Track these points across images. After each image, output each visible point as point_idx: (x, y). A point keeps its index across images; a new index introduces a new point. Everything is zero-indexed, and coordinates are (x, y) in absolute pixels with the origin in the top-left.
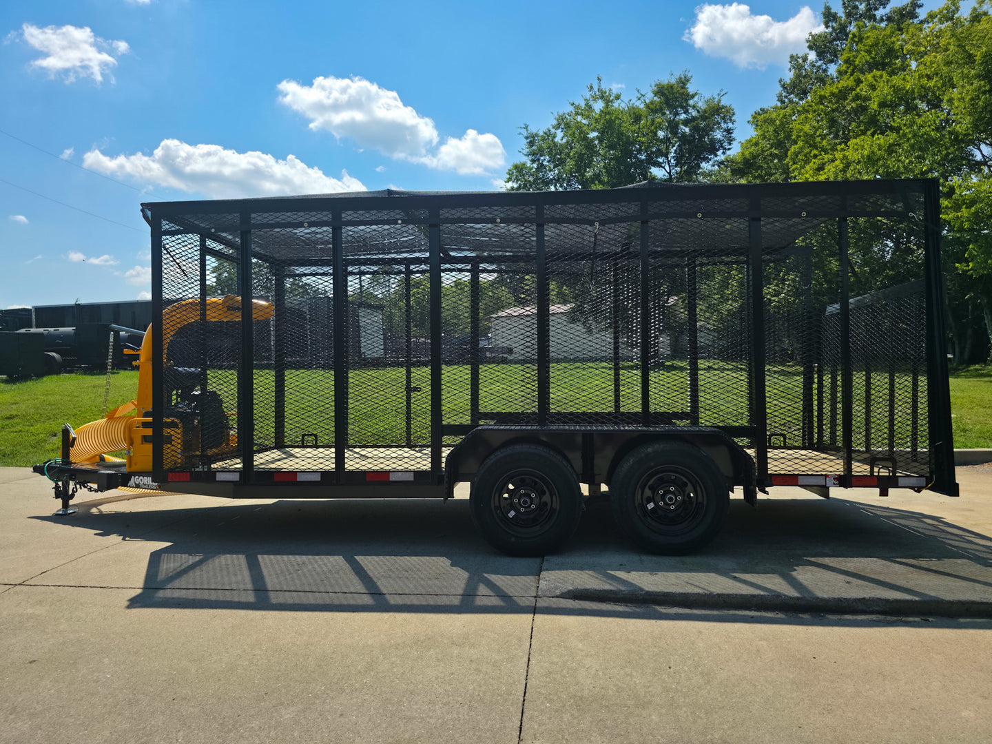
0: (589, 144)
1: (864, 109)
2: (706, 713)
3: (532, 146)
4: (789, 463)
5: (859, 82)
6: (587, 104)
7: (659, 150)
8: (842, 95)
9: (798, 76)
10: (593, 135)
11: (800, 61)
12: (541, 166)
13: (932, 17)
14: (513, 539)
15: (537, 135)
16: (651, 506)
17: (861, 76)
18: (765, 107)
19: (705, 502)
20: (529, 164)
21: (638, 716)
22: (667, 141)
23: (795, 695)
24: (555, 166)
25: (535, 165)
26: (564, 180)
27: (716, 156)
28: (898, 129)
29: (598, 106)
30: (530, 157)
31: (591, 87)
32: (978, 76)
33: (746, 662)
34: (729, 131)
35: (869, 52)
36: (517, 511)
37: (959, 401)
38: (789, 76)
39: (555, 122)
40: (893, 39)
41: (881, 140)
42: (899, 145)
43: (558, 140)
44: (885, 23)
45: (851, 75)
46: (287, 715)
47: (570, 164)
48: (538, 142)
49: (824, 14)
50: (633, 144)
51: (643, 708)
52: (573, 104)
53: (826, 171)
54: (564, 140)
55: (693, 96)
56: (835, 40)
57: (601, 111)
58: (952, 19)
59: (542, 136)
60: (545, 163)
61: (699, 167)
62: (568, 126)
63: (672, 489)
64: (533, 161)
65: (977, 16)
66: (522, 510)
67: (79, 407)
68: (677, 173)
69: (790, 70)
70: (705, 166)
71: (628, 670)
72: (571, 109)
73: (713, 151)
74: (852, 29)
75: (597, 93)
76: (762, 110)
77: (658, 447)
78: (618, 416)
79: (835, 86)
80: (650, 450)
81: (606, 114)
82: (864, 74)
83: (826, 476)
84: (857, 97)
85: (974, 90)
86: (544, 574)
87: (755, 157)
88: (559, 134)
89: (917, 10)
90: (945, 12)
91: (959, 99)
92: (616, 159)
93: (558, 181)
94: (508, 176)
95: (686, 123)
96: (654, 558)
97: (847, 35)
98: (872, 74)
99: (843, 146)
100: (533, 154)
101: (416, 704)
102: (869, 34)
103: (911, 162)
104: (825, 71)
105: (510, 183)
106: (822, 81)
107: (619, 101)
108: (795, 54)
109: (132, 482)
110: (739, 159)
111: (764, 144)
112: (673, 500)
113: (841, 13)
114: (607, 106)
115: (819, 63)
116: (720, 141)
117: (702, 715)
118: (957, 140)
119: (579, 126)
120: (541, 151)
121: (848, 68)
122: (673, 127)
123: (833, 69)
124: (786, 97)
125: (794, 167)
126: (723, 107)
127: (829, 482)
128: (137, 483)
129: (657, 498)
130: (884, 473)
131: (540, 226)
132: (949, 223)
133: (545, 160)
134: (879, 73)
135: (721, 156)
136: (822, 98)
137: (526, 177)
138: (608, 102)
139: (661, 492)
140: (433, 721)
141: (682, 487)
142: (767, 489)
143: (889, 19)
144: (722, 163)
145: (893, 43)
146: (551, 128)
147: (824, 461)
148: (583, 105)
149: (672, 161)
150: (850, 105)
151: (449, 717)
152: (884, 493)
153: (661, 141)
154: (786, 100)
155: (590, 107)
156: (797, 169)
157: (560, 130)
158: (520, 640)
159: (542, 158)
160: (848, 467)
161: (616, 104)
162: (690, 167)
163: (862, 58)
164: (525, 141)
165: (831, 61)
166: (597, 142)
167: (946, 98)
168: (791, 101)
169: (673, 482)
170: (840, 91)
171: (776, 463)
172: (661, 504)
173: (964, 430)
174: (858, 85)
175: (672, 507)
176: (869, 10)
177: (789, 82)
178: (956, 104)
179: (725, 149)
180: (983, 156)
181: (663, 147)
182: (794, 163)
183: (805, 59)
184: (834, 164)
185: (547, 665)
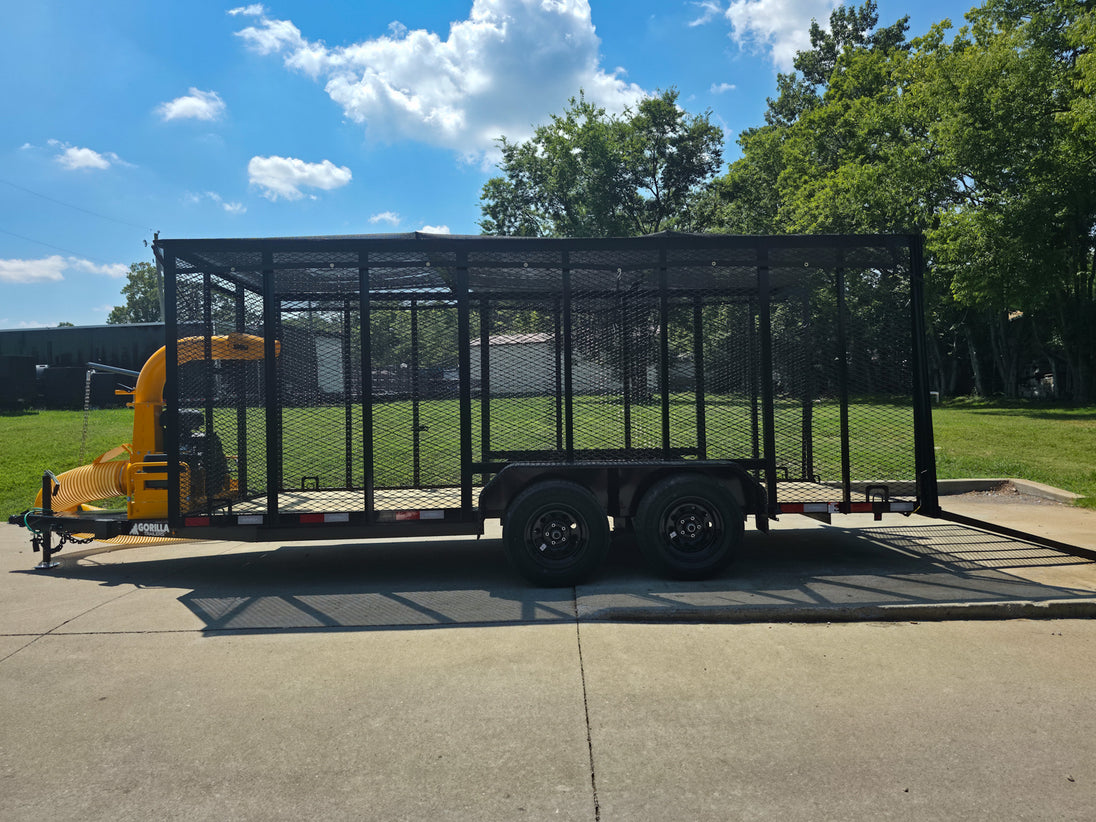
0: (571, 161)
1: (853, 135)
2: (740, 701)
3: (510, 161)
4: (796, 493)
5: (847, 107)
6: (569, 118)
7: (645, 170)
8: (831, 120)
9: (786, 96)
10: (576, 151)
11: (788, 80)
12: (520, 183)
13: (917, 43)
14: (545, 571)
15: (515, 148)
16: (673, 535)
17: (849, 102)
18: (754, 127)
19: (723, 529)
20: (507, 180)
21: (684, 706)
22: (654, 160)
23: (811, 684)
24: (536, 183)
25: (514, 182)
26: (545, 198)
27: (705, 178)
28: (885, 159)
29: (581, 121)
30: (509, 173)
31: (573, 100)
32: (961, 109)
33: (769, 662)
34: (717, 153)
35: (857, 78)
36: (549, 544)
37: (944, 434)
38: (777, 96)
39: (535, 136)
40: (881, 65)
41: (870, 169)
42: (888, 176)
43: (538, 154)
44: (872, 44)
45: (840, 100)
46: (377, 724)
47: (552, 181)
48: (517, 156)
49: (811, 33)
50: (619, 162)
51: (688, 700)
52: (554, 117)
53: (816, 197)
54: (546, 156)
55: (681, 115)
56: (822, 59)
57: (584, 126)
58: (936, 46)
59: (521, 150)
60: (525, 180)
61: (687, 189)
62: (548, 140)
63: (693, 518)
64: (512, 177)
65: (960, 45)
66: (553, 543)
67: (7, 453)
68: (664, 195)
69: (778, 89)
70: (694, 189)
71: (671, 673)
72: (553, 123)
73: (702, 173)
74: (840, 49)
75: (580, 107)
76: (751, 130)
77: (680, 479)
78: (628, 452)
79: (824, 110)
80: (672, 482)
81: (590, 129)
82: (852, 99)
83: (828, 503)
84: (846, 123)
85: (959, 123)
86: (580, 600)
87: (744, 181)
88: (540, 148)
89: (904, 32)
90: (930, 39)
91: (943, 131)
92: (601, 177)
93: (539, 199)
94: (484, 193)
95: (674, 142)
96: (677, 583)
97: (835, 55)
98: (860, 101)
99: (833, 173)
100: (512, 169)
101: (491, 708)
102: (856, 59)
103: (897, 193)
104: (813, 91)
105: (487, 199)
106: (811, 102)
107: (604, 116)
108: (782, 74)
109: (134, 530)
110: (728, 182)
111: (752, 166)
112: (693, 530)
113: (828, 30)
114: (590, 120)
115: (807, 84)
116: (708, 163)
117: (738, 702)
118: (943, 171)
119: (561, 141)
120: (519, 167)
121: (836, 92)
122: (660, 145)
123: (821, 91)
124: (773, 117)
125: (784, 191)
126: (712, 128)
127: (831, 508)
128: (141, 530)
129: (679, 528)
130: (878, 499)
131: (566, 271)
132: (935, 254)
133: (525, 175)
134: (866, 99)
135: (709, 180)
136: (812, 122)
137: (504, 194)
138: (591, 117)
139: (683, 522)
140: (510, 720)
141: (701, 517)
142: (777, 516)
143: (876, 40)
144: (711, 186)
145: (880, 69)
146: (531, 141)
147: (814, 490)
148: (565, 119)
149: (660, 182)
150: (838, 130)
151: (524, 716)
152: (878, 518)
153: (648, 161)
154: (774, 120)
155: (573, 121)
156: (786, 194)
157: (541, 144)
158: (571, 655)
159: (521, 174)
160: (847, 496)
161: (600, 119)
162: (678, 190)
163: (850, 84)
164: (503, 155)
165: (820, 82)
166: (579, 159)
167: (931, 130)
168: (779, 122)
169: (694, 512)
170: (829, 116)
171: (784, 493)
172: (683, 532)
173: (949, 462)
174: (846, 111)
175: (693, 536)
176: (856, 30)
177: (777, 101)
178: (941, 136)
179: (714, 172)
180: (966, 186)
181: (650, 166)
182: (784, 188)
183: (793, 78)
184: (824, 192)
185: (599, 673)
